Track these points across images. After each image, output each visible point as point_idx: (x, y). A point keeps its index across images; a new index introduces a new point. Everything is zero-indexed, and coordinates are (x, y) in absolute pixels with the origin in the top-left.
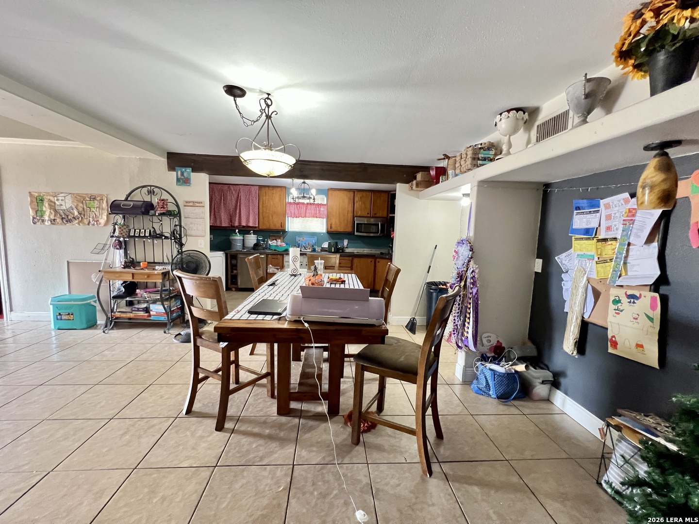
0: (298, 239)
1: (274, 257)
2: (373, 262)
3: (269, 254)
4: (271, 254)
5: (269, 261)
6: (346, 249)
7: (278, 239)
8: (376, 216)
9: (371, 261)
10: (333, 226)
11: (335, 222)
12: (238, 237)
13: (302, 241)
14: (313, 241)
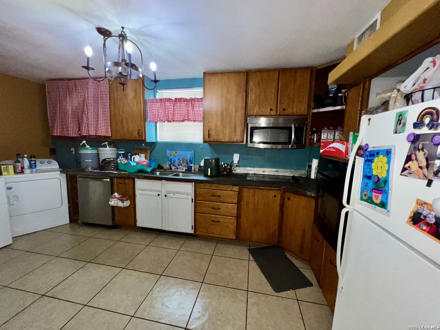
0: (168, 152)
1: (122, 181)
2: (279, 197)
3: (115, 177)
4: (117, 177)
5: (115, 188)
6: (236, 168)
7: (141, 154)
8: (286, 112)
9: (275, 196)
10: (213, 133)
11: (216, 126)
12: (88, 151)
13: (175, 156)
14: (189, 155)
